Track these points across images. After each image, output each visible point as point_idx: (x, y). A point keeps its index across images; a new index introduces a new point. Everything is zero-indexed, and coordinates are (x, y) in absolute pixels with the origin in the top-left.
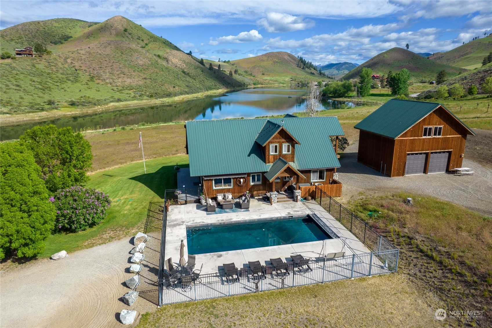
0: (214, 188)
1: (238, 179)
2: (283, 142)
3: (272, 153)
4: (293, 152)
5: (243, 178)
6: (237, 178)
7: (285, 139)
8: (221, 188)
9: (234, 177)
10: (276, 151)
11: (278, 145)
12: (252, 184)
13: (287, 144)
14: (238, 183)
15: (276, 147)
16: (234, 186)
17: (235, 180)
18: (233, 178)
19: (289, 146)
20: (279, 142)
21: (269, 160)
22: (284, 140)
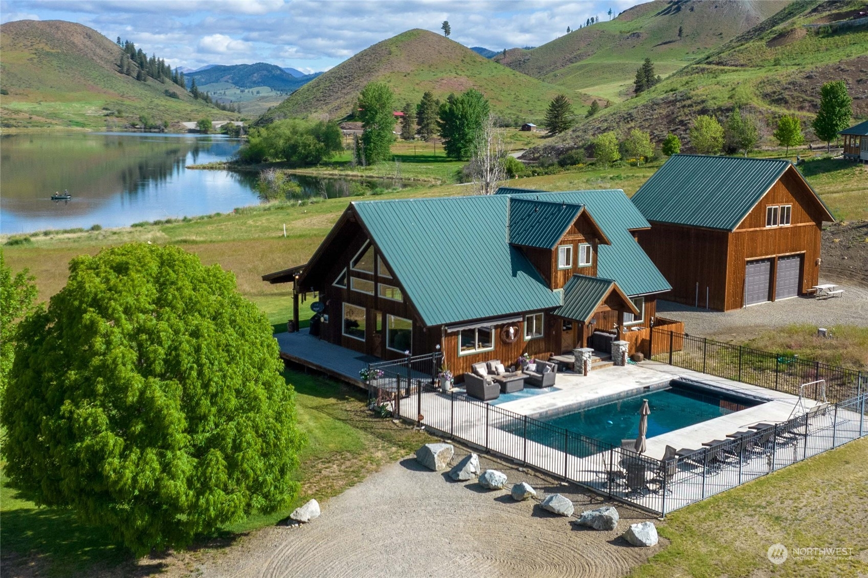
0: (462, 353)
1: (505, 329)
2: (580, 241)
3: (562, 265)
4: (595, 261)
5: (513, 324)
6: (503, 326)
7: (584, 235)
8: (472, 351)
9: (495, 323)
10: (568, 263)
11: (571, 247)
12: (528, 338)
13: (586, 245)
14: (504, 337)
15: (568, 250)
16: (495, 347)
17: (499, 330)
18: (496, 327)
19: (588, 248)
20: (572, 242)
21: (556, 282)
22: (581, 237)
